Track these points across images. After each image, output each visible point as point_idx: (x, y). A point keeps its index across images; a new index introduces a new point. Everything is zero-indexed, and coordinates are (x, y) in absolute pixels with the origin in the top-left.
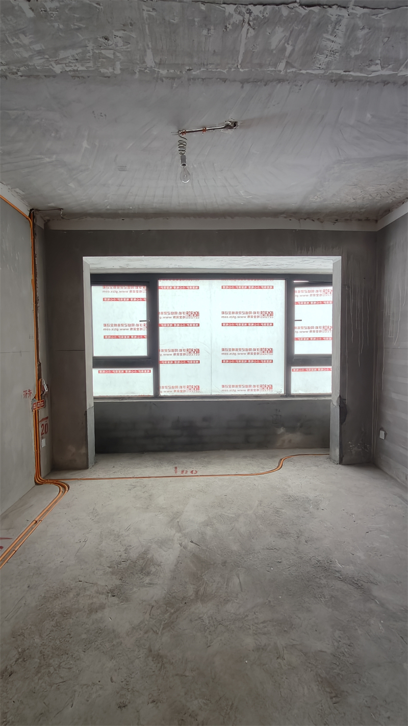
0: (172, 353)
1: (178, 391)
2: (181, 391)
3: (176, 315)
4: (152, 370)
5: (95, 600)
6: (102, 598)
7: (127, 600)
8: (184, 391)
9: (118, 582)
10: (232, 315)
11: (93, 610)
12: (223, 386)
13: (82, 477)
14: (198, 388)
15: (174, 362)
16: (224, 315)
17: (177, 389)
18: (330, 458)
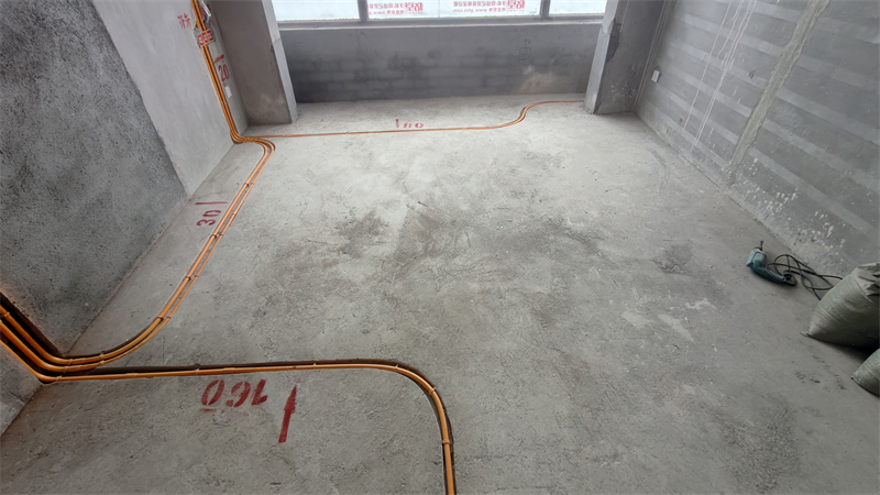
1: (394, 12)
2: (398, 12)
5: (327, 257)
6: (335, 255)
7: (358, 256)
8: (402, 12)
9: (348, 242)
11: (326, 265)
12: (456, 4)
13: (287, 133)
14: (420, 7)
17: (391, 9)
18: (584, 106)
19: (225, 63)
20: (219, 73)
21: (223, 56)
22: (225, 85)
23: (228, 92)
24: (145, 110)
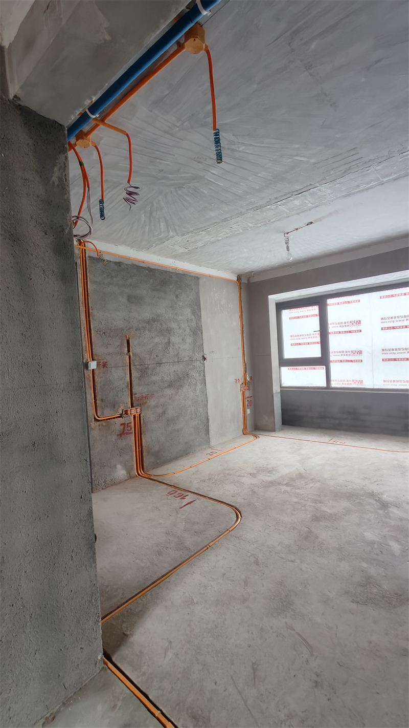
0: (340, 354)
1: (345, 384)
2: (348, 384)
3: (342, 325)
4: (324, 367)
5: (242, 474)
7: (255, 477)
8: (350, 384)
9: (255, 472)
10: (391, 320)
11: (239, 476)
12: (385, 381)
13: (269, 435)
14: (362, 382)
15: (341, 361)
16: (384, 321)
17: (344, 382)
19: (252, 400)
20: (246, 403)
21: (251, 397)
22: (248, 408)
23: (248, 411)
24: (207, 407)
